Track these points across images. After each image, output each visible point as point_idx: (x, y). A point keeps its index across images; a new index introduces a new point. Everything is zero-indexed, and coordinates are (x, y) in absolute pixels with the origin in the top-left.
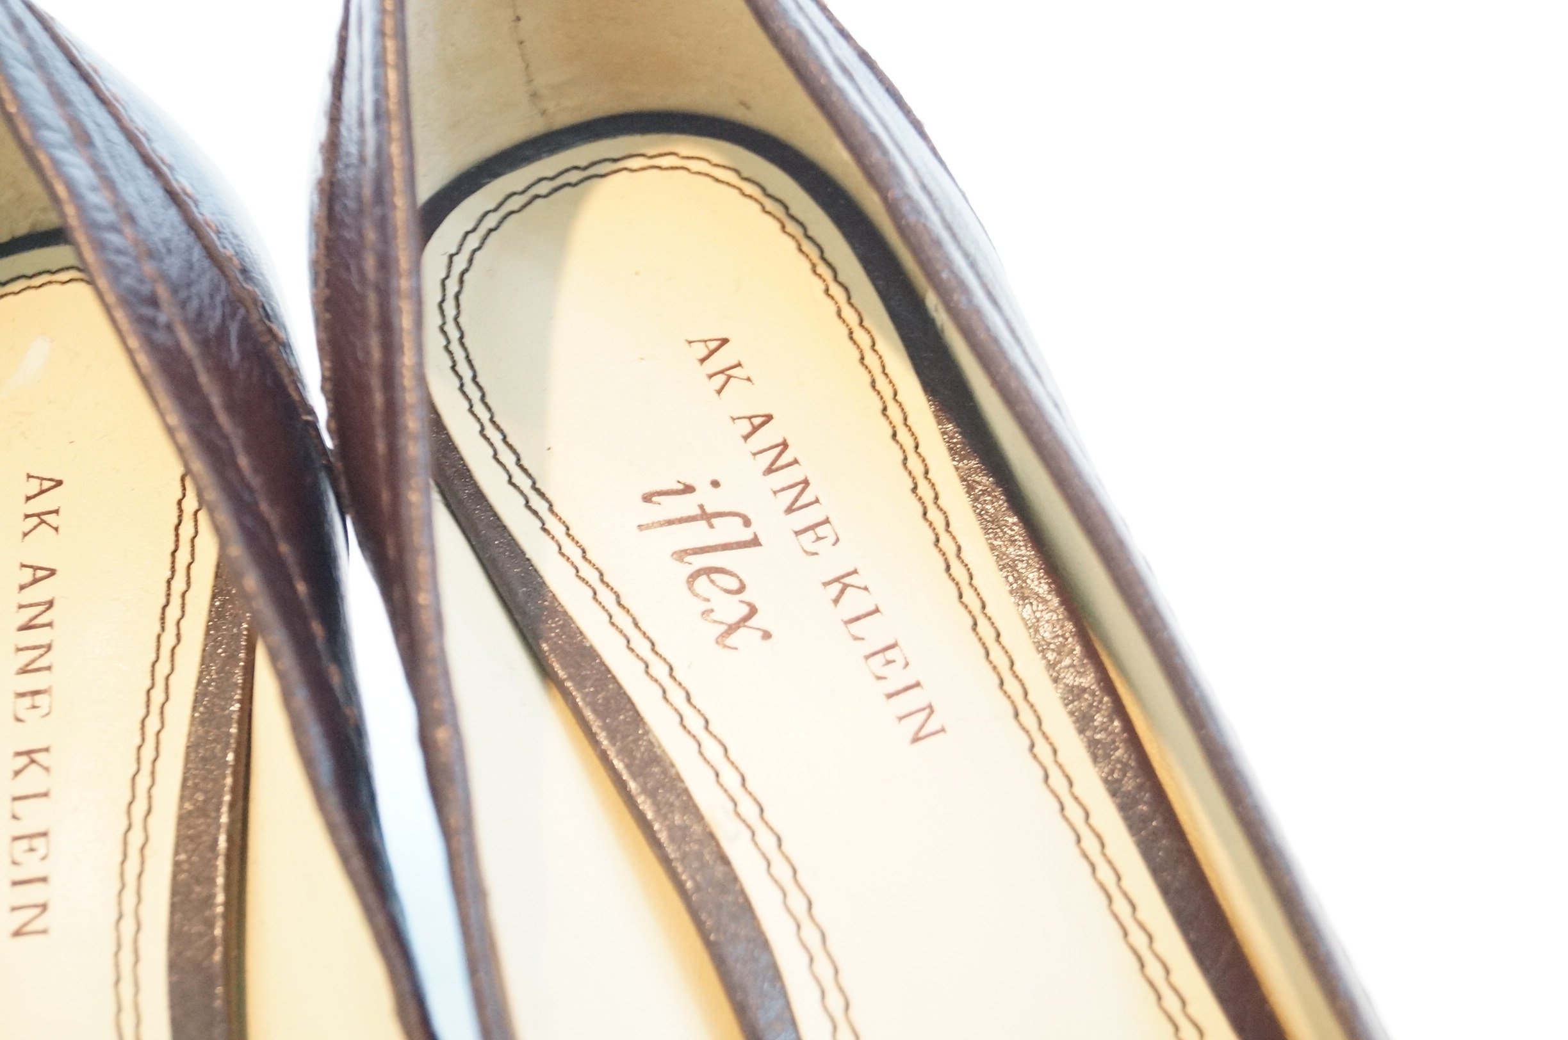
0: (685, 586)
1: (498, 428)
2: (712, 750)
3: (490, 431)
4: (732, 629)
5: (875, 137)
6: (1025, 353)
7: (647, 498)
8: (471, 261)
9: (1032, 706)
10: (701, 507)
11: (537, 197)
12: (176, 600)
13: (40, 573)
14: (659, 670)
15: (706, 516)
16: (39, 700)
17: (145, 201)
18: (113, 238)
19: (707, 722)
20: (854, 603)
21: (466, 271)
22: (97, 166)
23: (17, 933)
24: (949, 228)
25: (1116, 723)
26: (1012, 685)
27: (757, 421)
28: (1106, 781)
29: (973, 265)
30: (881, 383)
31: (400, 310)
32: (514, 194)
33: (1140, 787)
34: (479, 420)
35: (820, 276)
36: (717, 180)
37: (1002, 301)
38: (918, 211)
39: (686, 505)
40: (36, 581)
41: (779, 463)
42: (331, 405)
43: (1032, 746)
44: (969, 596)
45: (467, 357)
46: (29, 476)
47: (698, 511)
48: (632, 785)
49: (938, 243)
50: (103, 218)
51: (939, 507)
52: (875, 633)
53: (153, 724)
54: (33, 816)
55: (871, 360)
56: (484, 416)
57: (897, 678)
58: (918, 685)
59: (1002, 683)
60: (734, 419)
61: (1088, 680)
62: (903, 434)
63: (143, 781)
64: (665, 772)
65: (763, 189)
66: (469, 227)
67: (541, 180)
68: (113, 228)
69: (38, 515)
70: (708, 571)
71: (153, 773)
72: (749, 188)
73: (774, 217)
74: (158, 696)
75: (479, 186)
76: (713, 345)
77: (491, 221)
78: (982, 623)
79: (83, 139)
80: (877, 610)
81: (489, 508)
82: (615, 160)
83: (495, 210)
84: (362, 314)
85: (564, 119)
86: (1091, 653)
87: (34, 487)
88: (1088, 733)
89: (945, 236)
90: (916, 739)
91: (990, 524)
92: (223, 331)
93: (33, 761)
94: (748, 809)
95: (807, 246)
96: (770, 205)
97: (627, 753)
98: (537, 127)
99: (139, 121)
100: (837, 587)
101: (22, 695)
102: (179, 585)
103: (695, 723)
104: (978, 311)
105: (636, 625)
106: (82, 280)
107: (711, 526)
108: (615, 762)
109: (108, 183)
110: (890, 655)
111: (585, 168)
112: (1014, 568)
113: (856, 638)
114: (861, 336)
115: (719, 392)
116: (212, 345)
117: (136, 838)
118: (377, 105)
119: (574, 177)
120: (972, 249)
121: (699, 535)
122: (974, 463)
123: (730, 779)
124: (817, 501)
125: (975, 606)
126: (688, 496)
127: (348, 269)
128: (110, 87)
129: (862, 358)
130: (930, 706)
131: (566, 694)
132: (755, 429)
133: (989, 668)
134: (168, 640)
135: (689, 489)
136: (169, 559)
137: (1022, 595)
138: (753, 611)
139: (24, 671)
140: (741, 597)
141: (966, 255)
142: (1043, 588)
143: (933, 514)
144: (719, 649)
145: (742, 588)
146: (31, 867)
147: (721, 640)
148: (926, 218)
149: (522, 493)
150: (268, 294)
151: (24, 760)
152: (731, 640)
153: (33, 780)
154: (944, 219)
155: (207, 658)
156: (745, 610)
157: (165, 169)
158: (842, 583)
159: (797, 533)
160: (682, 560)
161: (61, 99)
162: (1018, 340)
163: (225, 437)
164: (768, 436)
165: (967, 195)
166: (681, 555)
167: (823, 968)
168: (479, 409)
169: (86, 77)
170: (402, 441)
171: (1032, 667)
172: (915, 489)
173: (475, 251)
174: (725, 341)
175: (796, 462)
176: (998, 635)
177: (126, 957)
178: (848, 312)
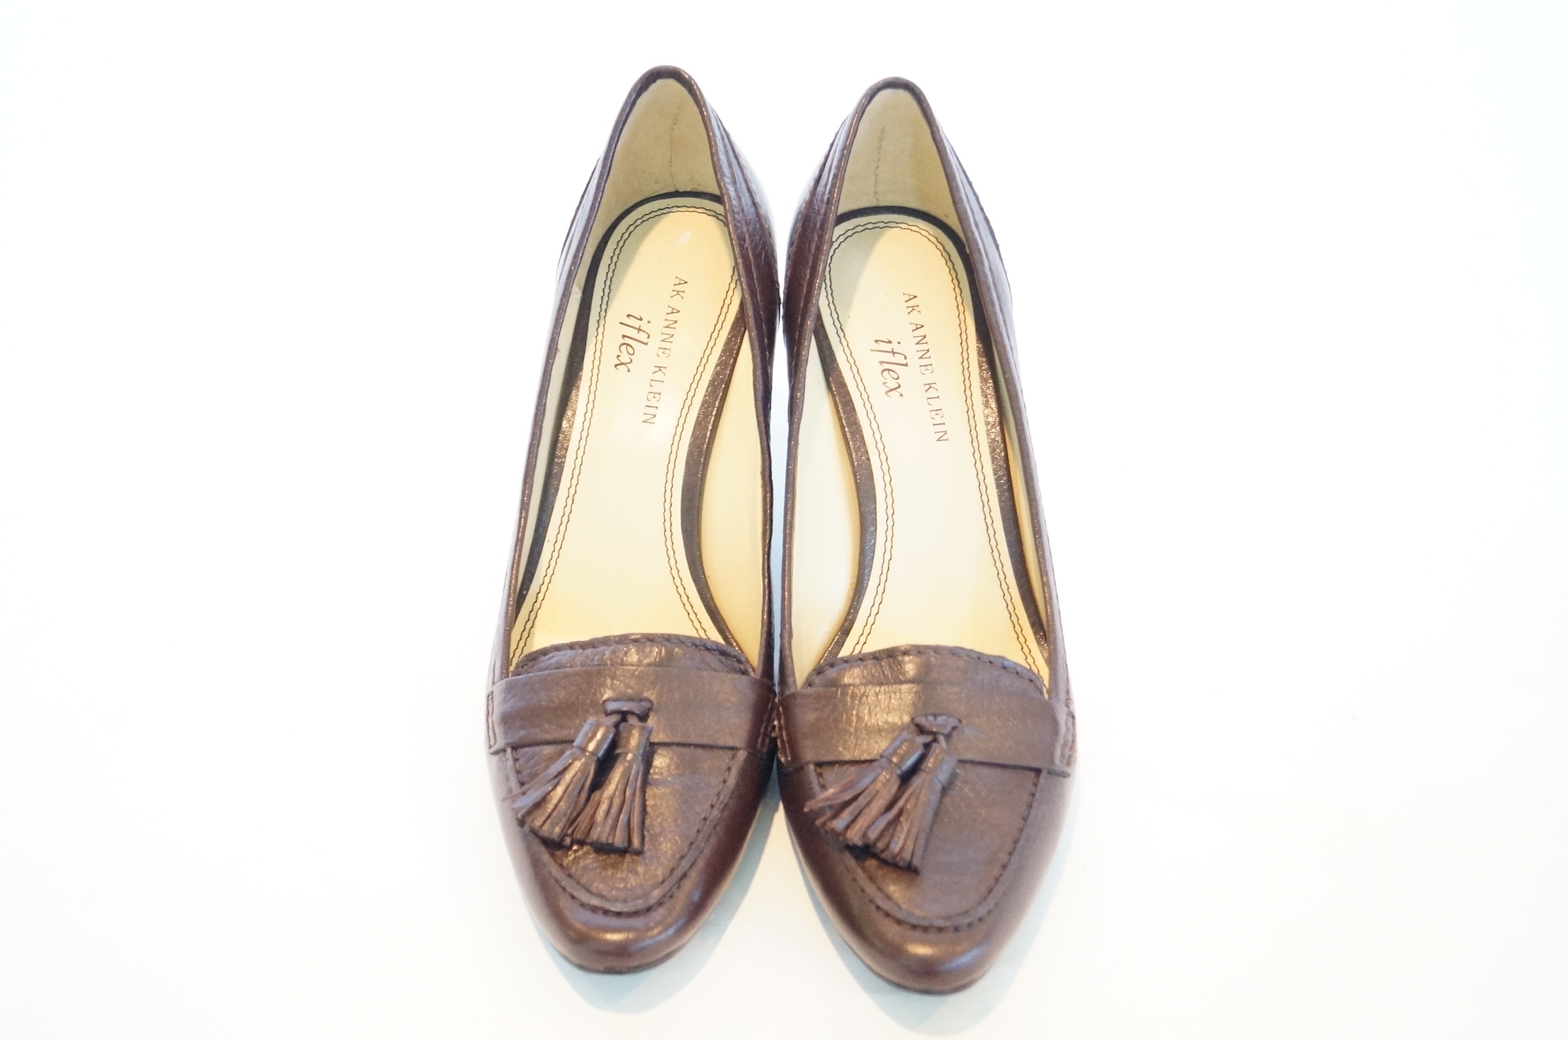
0: (880, 373)
1: (834, 305)
2: (874, 425)
3: (831, 305)
4: (891, 390)
5: (979, 250)
6: (1007, 330)
7: (876, 341)
8: (839, 245)
9: (978, 441)
10: (893, 349)
11: (867, 229)
12: (716, 331)
13: (674, 311)
14: (865, 396)
15: (893, 353)
16: (666, 351)
17: (747, 205)
18: (737, 216)
19: (875, 416)
20: (932, 393)
21: (837, 248)
22: (736, 191)
23: (644, 422)
24: (995, 284)
25: (1003, 453)
26: (973, 432)
27: (918, 326)
28: (994, 470)
29: (999, 298)
30: (963, 325)
31: (820, 265)
32: (860, 225)
33: (1004, 475)
34: (829, 301)
35: (954, 283)
36: (929, 240)
37: (1005, 311)
38: (986, 276)
39: (888, 347)
40: (672, 313)
41: (921, 342)
42: (787, 285)
43: (974, 453)
44: (969, 401)
45: (830, 278)
46: (676, 277)
47: (891, 350)
48: (846, 429)
49: (989, 288)
50: (736, 210)
51: (968, 371)
52: (936, 404)
53: (701, 369)
54: (657, 387)
55: (962, 316)
56: (831, 300)
57: (938, 420)
58: (944, 424)
59: (971, 431)
60: (911, 324)
61: (999, 439)
62: (964, 344)
63: (694, 386)
64: (858, 428)
65: (944, 248)
66: (842, 233)
67: (870, 223)
68: (738, 214)
69: (678, 291)
70: (889, 370)
71: (698, 384)
72: (939, 246)
73: (945, 258)
74: (704, 361)
75: (849, 219)
76: (911, 297)
77: (849, 233)
78: (970, 410)
79: (734, 182)
80: (938, 397)
81: (825, 330)
82: (897, 223)
83: (852, 230)
84: (807, 262)
85: (883, 203)
86: (1002, 430)
87: (677, 281)
88: (993, 454)
89: (992, 286)
90: (938, 440)
91: (984, 381)
92: (760, 254)
93: (660, 370)
94: (880, 446)
95: (952, 271)
96: (944, 253)
97: (847, 419)
98: (873, 203)
99: (749, 176)
100: (928, 386)
101: (661, 348)
102: (719, 327)
103: (871, 416)
104: (995, 313)
105: (861, 380)
106: (724, 222)
107: (894, 356)
108: (843, 421)
109: (739, 198)
110: (938, 412)
111: (886, 223)
112: (986, 397)
113: (929, 404)
114: (961, 307)
115: (909, 313)
116: (757, 256)
117: (688, 403)
118: (828, 199)
119: (882, 225)
120: (1000, 292)
121: (889, 357)
122: (984, 360)
123: (878, 436)
124: (930, 357)
125: (970, 405)
126: (889, 344)
127: (805, 245)
128: (743, 162)
129: (959, 315)
130: (946, 431)
131: (834, 396)
132: (917, 329)
133: (968, 425)
134: (712, 344)
135: (890, 342)
136: (717, 318)
137: (987, 404)
138: (899, 386)
139: (663, 341)
140: (897, 381)
141: (997, 294)
142: (994, 405)
143: (966, 372)
144: (885, 395)
145: (898, 378)
146: (653, 403)
147: (887, 393)
148: (988, 279)
149: (836, 329)
150: (774, 243)
151: (658, 369)
152: (889, 394)
153: (659, 376)
154: (994, 279)
155: (724, 351)
156: (897, 386)
157: (754, 194)
158: (930, 386)
159: (921, 366)
160: (881, 364)
161: (730, 165)
162: (1006, 325)
163: (756, 288)
164: (920, 332)
165: (1007, 272)
166: (881, 362)
167: (889, 500)
168: (830, 296)
169: (736, 157)
170: (810, 305)
171: (982, 429)
172: (962, 363)
173: (841, 242)
174: (916, 297)
175: (927, 343)
176: (974, 416)
177: (677, 438)
178: (959, 298)
